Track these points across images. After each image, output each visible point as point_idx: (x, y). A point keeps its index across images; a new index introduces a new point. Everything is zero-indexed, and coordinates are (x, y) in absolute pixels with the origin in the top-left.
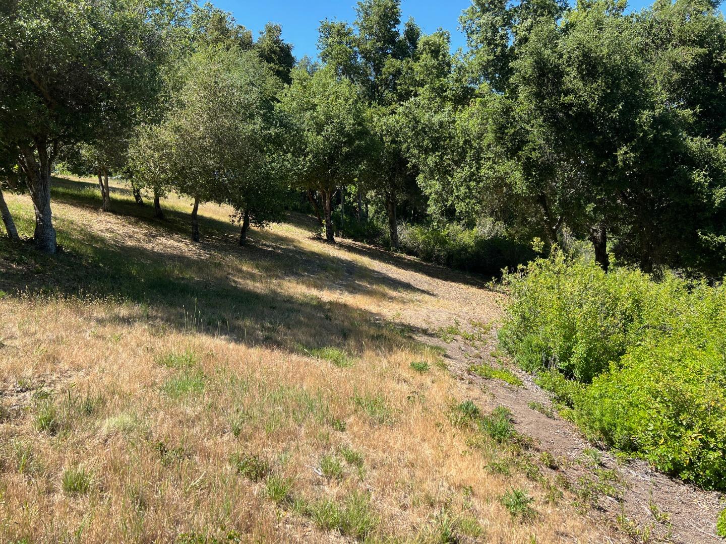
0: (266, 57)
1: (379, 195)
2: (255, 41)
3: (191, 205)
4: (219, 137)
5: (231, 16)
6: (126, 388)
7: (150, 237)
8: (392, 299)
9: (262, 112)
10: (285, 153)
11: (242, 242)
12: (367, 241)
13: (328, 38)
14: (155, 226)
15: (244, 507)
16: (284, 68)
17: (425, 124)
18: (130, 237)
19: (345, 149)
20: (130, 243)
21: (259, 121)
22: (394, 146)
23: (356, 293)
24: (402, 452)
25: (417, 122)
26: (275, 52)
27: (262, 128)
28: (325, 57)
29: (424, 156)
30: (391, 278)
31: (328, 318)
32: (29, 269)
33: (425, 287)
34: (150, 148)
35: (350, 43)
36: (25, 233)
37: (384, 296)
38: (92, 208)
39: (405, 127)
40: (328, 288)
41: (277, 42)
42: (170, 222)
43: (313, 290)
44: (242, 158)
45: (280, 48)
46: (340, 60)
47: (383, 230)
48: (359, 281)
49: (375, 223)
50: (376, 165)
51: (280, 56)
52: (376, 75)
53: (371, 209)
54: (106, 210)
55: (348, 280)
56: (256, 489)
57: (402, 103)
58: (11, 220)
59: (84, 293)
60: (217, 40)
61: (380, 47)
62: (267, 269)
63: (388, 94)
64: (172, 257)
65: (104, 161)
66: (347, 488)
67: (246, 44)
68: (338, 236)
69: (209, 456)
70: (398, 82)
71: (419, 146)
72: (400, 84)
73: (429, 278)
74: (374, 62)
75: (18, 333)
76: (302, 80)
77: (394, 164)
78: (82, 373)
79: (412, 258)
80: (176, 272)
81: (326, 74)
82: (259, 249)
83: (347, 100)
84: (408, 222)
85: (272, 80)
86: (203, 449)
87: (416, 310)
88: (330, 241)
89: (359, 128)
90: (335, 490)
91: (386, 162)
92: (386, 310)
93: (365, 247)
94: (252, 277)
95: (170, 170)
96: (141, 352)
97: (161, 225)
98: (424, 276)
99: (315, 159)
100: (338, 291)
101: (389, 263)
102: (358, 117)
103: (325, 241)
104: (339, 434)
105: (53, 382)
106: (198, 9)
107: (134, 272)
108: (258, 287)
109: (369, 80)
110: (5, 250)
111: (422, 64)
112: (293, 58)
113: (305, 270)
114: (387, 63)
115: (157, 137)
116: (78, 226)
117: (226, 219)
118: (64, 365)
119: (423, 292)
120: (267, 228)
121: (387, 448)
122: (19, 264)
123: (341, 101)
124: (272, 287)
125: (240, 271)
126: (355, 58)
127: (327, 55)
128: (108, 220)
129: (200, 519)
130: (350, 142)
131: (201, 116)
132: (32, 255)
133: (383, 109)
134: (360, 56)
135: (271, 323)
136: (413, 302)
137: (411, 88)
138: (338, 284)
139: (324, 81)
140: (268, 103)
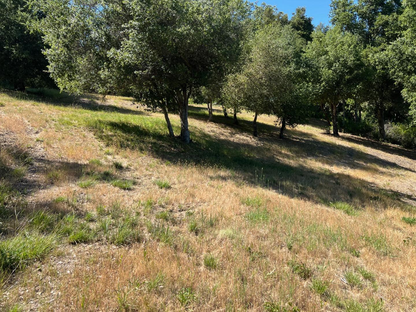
0: (296, 28)
1: (371, 104)
2: (289, 19)
3: (253, 116)
4: (270, 77)
5: (275, 8)
6: (228, 215)
7: (232, 134)
8: (382, 173)
9: (295, 60)
10: (308, 82)
11: (281, 136)
12: (361, 135)
13: (336, 9)
14: (234, 128)
15: (300, 293)
16: (307, 33)
17: (409, 55)
18: (222, 134)
19: (347, 77)
20: (222, 138)
21: (293, 65)
22: (383, 71)
23: (356, 168)
24: (403, 278)
25: (402, 54)
26: (301, 24)
27: (295, 69)
28: (334, 22)
29: (407, 76)
30: (381, 159)
31: (337, 183)
32: (179, 151)
33: (408, 166)
34: (233, 87)
35: (351, 10)
36: (177, 133)
37: (376, 171)
38: (204, 120)
39: (393, 58)
40: (336, 165)
41: (303, 17)
42: (241, 126)
43: (326, 165)
44: (283, 88)
45: (304, 21)
46: (344, 22)
47: (373, 127)
48: (358, 161)
49: (367, 123)
50: (369, 85)
51: (304, 26)
52: (370, 27)
53: (364, 114)
54: (211, 121)
55: (350, 160)
56: (305, 283)
57: (390, 43)
58: (171, 127)
59: (204, 163)
60: (268, 23)
61: (373, 9)
62: (296, 152)
63: (378, 38)
64: (244, 145)
65: (210, 95)
66: (366, 295)
67: (284, 22)
68: (341, 132)
69: (275, 259)
70: (386, 29)
71: (404, 70)
72: (388, 31)
73: (410, 160)
74: (368, 19)
75: (176, 182)
76: (319, 38)
77: (382, 84)
78: (206, 204)
79: (396, 146)
80: (246, 153)
81: (335, 31)
82: (291, 140)
83: (349, 46)
84: (392, 122)
85: (299, 41)
86: (272, 255)
87: (401, 181)
88: (336, 135)
89: (358, 62)
90: (358, 295)
91: (377, 83)
92: (378, 180)
93: (360, 139)
94: (288, 157)
95: (243, 98)
96: (232, 195)
97: (237, 128)
98: (406, 159)
99: (327, 85)
100: (343, 167)
101: (378, 149)
102: (357, 55)
103: (332, 135)
104: (356, 259)
105: (193, 208)
106: (258, 7)
107: (225, 153)
108: (292, 163)
109: (364, 31)
110: (169, 142)
111: (406, 15)
112: (312, 26)
113: (320, 153)
114: (378, 18)
115: (237, 80)
116: (198, 129)
117: (272, 124)
118: (197, 199)
119: (406, 169)
120: (296, 128)
121: (392, 273)
122: (174, 148)
123: (346, 47)
124: (301, 163)
125: (281, 153)
126: (354, 19)
127: (336, 20)
128: (212, 126)
129: (275, 295)
130: (351, 72)
131: (260, 66)
132: (180, 144)
133: (375, 49)
134: (358, 17)
135: (302, 184)
136: (398, 175)
137: (396, 32)
138: (342, 162)
139: (334, 36)
140: (298, 54)
